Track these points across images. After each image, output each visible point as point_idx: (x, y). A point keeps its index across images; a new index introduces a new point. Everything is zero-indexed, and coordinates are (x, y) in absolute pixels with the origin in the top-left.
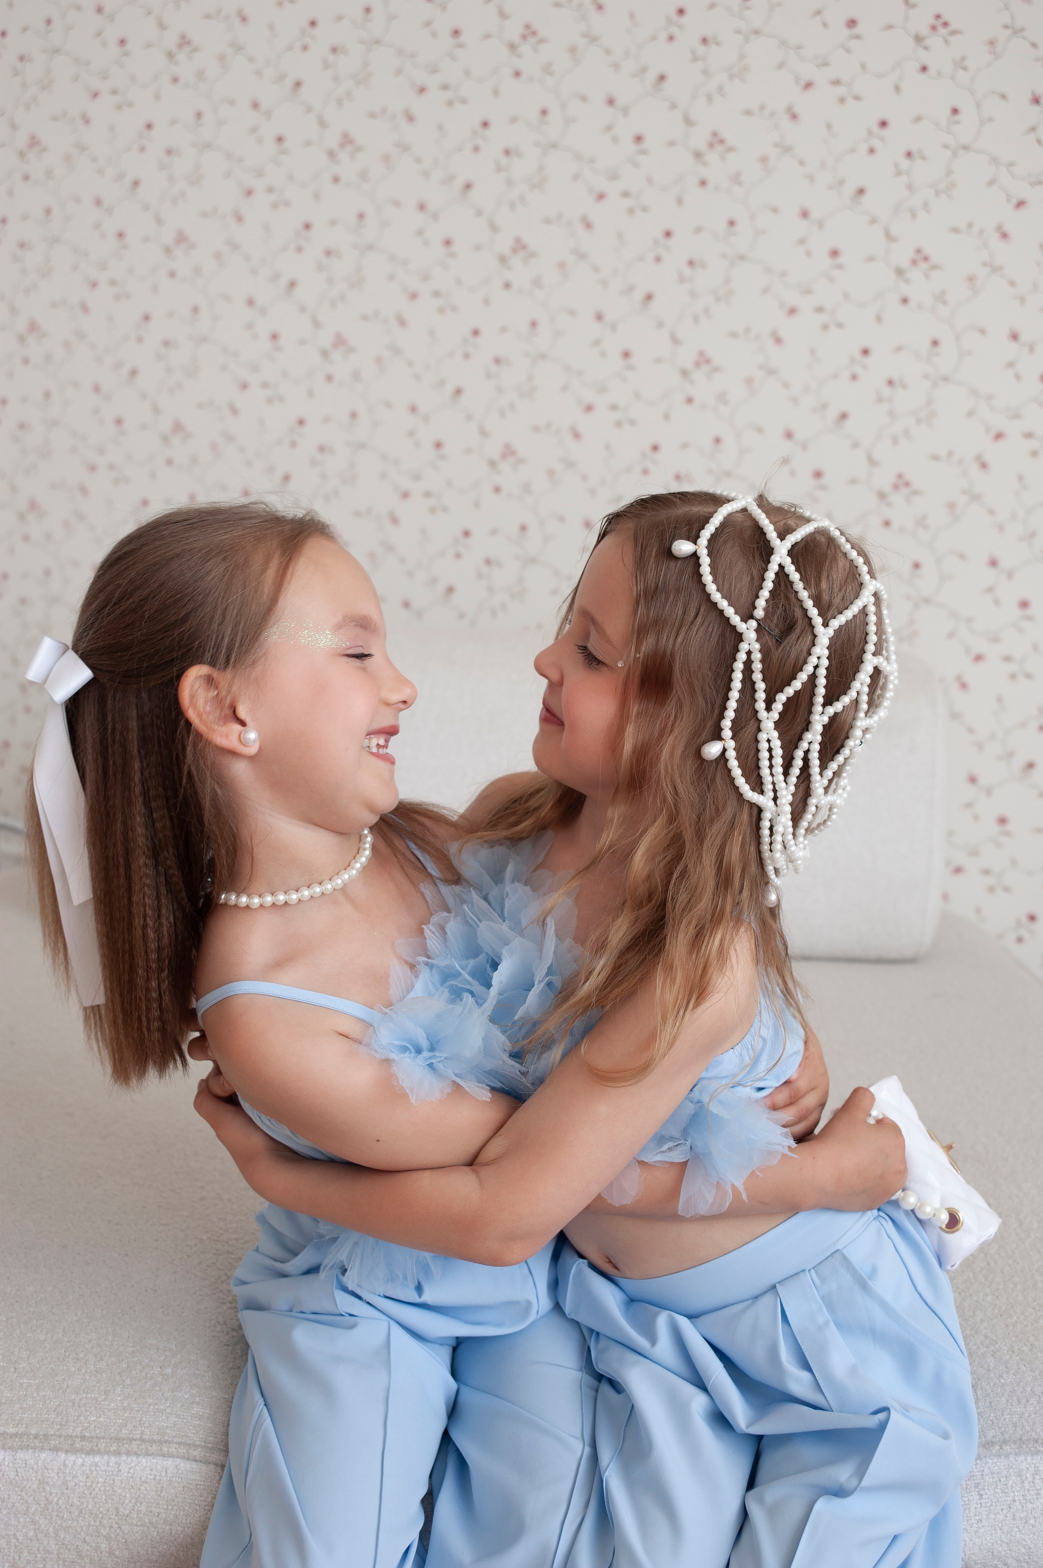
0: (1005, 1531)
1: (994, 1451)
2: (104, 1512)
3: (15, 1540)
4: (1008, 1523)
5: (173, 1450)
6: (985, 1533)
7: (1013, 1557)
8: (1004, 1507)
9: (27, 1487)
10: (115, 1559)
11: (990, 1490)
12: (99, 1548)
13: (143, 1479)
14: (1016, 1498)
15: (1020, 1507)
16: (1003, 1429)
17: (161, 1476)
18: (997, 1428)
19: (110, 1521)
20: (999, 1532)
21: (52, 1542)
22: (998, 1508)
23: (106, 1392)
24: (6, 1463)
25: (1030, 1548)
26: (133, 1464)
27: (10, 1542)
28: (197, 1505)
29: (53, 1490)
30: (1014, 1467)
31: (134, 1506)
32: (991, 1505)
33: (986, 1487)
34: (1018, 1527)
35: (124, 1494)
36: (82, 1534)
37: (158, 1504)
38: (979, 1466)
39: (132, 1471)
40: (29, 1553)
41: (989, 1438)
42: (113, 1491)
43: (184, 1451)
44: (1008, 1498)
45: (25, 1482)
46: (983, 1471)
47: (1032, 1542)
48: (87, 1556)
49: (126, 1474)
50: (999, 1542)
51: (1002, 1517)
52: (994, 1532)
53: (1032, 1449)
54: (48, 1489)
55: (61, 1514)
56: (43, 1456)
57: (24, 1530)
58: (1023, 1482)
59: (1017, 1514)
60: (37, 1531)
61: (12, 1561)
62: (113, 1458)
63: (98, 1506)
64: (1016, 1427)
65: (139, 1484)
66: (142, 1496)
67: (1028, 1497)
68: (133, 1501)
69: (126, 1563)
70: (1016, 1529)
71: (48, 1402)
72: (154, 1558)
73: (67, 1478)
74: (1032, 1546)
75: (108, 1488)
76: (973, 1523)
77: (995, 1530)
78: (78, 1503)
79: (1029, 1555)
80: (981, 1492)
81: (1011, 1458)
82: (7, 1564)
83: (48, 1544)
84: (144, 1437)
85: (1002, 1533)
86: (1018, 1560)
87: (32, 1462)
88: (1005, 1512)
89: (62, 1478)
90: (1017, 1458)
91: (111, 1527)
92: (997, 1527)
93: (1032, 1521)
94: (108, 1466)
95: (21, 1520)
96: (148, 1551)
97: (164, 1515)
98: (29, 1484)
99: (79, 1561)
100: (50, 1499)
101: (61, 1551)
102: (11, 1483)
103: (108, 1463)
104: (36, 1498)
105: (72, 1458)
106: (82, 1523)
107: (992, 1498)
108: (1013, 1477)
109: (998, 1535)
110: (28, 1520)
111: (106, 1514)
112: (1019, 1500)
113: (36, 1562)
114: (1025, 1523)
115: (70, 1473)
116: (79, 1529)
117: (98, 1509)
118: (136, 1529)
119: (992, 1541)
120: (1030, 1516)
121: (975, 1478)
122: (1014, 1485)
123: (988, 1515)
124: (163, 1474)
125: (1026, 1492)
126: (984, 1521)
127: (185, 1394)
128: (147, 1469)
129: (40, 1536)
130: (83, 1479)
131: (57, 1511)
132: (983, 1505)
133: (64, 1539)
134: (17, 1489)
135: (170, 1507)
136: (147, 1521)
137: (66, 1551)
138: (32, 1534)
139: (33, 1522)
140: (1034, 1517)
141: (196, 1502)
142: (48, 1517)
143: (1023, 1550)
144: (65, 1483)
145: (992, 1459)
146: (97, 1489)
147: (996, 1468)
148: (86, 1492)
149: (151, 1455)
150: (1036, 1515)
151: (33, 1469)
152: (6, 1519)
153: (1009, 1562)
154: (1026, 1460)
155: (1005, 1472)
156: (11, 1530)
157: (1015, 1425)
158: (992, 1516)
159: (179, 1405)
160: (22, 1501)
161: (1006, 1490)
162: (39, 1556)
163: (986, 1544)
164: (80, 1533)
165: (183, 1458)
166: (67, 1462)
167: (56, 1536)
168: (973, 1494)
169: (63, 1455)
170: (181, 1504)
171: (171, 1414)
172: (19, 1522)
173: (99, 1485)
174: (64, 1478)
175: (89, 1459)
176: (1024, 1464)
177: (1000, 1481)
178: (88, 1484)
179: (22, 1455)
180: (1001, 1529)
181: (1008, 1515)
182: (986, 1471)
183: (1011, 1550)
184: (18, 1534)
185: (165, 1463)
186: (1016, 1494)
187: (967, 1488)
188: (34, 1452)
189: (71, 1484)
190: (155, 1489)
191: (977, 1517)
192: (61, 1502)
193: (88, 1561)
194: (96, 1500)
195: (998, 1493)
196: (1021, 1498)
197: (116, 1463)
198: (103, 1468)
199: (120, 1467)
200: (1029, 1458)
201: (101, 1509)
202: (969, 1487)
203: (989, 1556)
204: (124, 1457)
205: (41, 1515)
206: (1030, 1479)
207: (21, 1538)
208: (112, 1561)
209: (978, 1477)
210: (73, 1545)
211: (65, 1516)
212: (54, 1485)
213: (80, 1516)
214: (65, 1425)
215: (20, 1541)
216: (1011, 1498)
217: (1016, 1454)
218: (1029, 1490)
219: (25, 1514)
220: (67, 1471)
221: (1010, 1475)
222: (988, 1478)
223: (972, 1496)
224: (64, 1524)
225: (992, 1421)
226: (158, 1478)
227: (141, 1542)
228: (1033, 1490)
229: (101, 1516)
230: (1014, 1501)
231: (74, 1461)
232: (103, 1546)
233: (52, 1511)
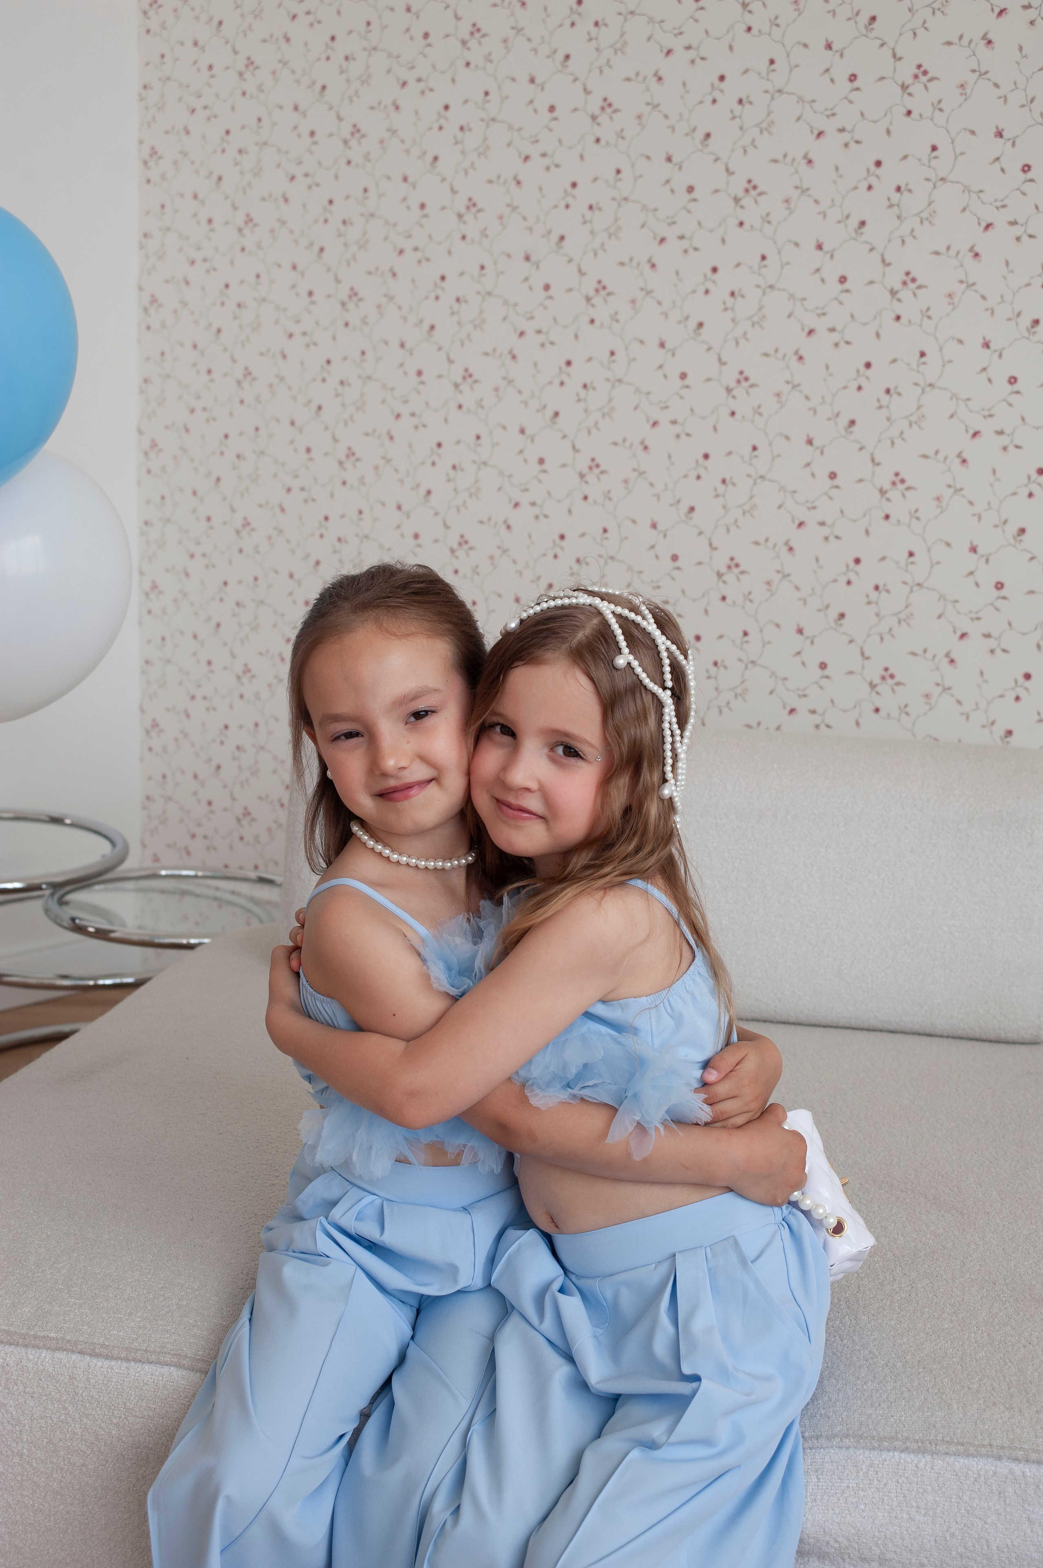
0: (837, 1512)
1: (835, 1443)
2: (115, 1405)
3: (51, 1421)
4: (840, 1505)
5: (167, 1359)
6: (818, 1512)
7: (843, 1536)
8: (838, 1491)
9: (61, 1380)
10: (122, 1444)
11: (827, 1476)
12: (111, 1433)
13: (145, 1382)
14: (850, 1485)
15: (852, 1493)
16: (850, 1426)
17: (158, 1380)
18: (845, 1424)
19: (120, 1412)
20: (831, 1512)
21: (77, 1426)
22: (832, 1491)
23: (130, 1314)
24: (47, 1360)
25: (859, 1530)
26: (138, 1370)
27: (47, 1422)
28: (182, 1404)
29: (79, 1384)
30: (852, 1458)
31: (137, 1402)
32: (827, 1488)
33: (825, 1473)
34: (849, 1510)
35: (130, 1392)
36: (99, 1421)
37: (155, 1402)
38: (821, 1454)
39: (137, 1375)
40: (61, 1432)
41: (834, 1432)
42: (123, 1389)
43: (176, 1360)
44: (843, 1485)
45: (60, 1376)
46: (824, 1459)
47: (861, 1525)
48: (102, 1439)
49: (133, 1377)
50: (830, 1521)
51: (835, 1499)
52: (826, 1511)
53: (868, 1444)
54: (76, 1383)
55: (84, 1404)
56: (74, 1357)
57: (57, 1414)
58: (858, 1472)
59: (850, 1499)
60: (67, 1416)
61: (48, 1438)
62: (124, 1364)
63: (111, 1400)
64: (861, 1425)
65: (142, 1385)
66: (144, 1394)
67: (861, 1486)
68: (137, 1398)
69: (130, 1448)
70: (847, 1512)
71: (84, 1317)
72: (150, 1446)
73: (90, 1376)
74: (861, 1529)
75: (119, 1387)
76: (808, 1502)
77: (827, 1510)
78: (97, 1397)
79: (858, 1536)
80: (820, 1476)
81: (851, 1451)
82: (46, 1440)
83: (75, 1427)
84: (149, 1349)
85: (834, 1513)
86: (848, 1540)
87: (66, 1361)
88: (838, 1495)
89: (86, 1376)
90: (856, 1450)
91: (120, 1417)
92: (829, 1507)
93: (862, 1507)
94: (120, 1369)
95: (56, 1405)
96: (145, 1439)
97: (158, 1410)
98: (63, 1378)
99: (97, 1443)
100: (77, 1391)
101: (84, 1433)
102: (50, 1376)
103: (120, 1367)
104: (67, 1390)
105: (95, 1361)
106: (99, 1412)
107: (829, 1482)
108: (850, 1467)
109: (830, 1515)
110: (60, 1406)
111: (116, 1407)
112: (853, 1487)
113: (66, 1441)
114: (857, 1507)
115: (92, 1372)
116: (97, 1417)
117: (111, 1402)
118: (138, 1420)
119: (824, 1519)
120: (861, 1501)
121: (816, 1464)
122: (850, 1473)
123: (822, 1496)
124: (161, 1378)
125: (860, 1481)
126: (818, 1501)
127: (191, 1319)
128: (149, 1374)
129: (69, 1420)
130: (102, 1378)
131: (82, 1401)
132: (820, 1487)
133: (86, 1424)
134: (53, 1381)
135: (163, 1405)
136: (146, 1414)
137: (88, 1434)
138: (63, 1417)
139: (65, 1408)
140: (865, 1504)
141: (182, 1402)
142: (75, 1405)
143: (853, 1531)
144: (88, 1380)
145: (834, 1450)
146: (111, 1387)
147: (836, 1457)
148: (103, 1388)
149: (151, 1363)
150: (866, 1502)
151: (66, 1367)
152: (45, 1404)
153: (840, 1540)
154: (864, 1453)
155: (844, 1462)
156: (48, 1413)
157: (861, 1424)
158: (826, 1498)
159: (182, 1327)
160: (56, 1391)
161: (842, 1477)
162: (68, 1435)
163: (818, 1521)
164: (97, 1421)
165: (175, 1366)
166: (91, 1364)
167: (81, 1421)
168: (812, 1477)
169: (89, 1358)
170: (171, 1403)
171: (174, 1333)
172: (54, 1407)
173: (113, 1384)
174: (88, 1375)
175: (107, 1363)
176: (861, 1457)
177: (838, 1469)
178: (105, 1382)
179: (59, 1355)
180: (833, 1510)
181: (841, 1499)
182: (827, 1459)
183: (841, 1530)
184: (53, 1416)
185: (162, 1370)
186: (851, 1481)
187: (807, 1471)
188: (68, 1354)
189: (93, 1381)
190: (153, 1390)
191: (813, 1497)
192: (84, 1394)
193: (103, 1444)
194: (110, 1395)
195: (835, 1479)
196: (855, 1485)
197: (126, 1367)
198: (116, 1371)
199: (129, 1371)
200: (867, 1452)
201: (113, 1403)
202: (809, 1471)
203: (821, 1532)
204: (133, 1364)
205: (70, 1403)
206: (865, 1470)
207: (55, 1420)
208: (120, 1445)
209: (819, 1463)
210: (92, 1429)
211: (87, 1406)
212: (80, 1380)
213: (98, 1407)
214: (93, 1335)
215: (55, 1422)
216: (846, 1484)
217: (856, 1448)
218: (862, 1480)
219: (58, 1401)
220: (90, 1371)
221: (848, 1464)
222: (827, 1465)
223: (811, 1478)
224: (86, 1412)
225: (842, 1418)
226: (156, 1381)
227: (142, 1431)
228: (866, 1480)
229: (113, 1408)
230: (848, 1487)
231: (96, 1364)
232: (114, 1432)
233: (78, 1401)
